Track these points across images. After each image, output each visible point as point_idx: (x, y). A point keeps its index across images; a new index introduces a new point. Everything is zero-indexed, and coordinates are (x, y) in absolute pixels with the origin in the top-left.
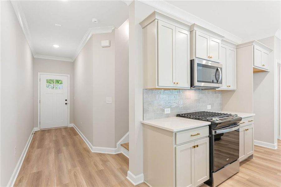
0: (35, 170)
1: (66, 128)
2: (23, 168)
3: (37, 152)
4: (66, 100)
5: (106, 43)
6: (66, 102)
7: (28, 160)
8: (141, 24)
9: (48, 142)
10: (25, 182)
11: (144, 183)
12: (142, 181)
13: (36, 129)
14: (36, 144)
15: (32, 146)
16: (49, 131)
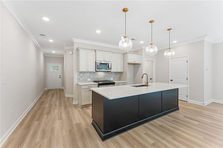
0: (42, 101)
1: (60, 89)
2: (39, 100)
3: (44, 96)
4: (60, 76)
5: (71, 53)
6: (60, 77)
7: (40, 98)
8: (76, 49)
9: (50, 94)
10: (38, 103)
11: (78, 104)
12: (77, 103)
13: (46, 89)
14: (45, 94)
15: (43, 95)
16: (52, 90)
